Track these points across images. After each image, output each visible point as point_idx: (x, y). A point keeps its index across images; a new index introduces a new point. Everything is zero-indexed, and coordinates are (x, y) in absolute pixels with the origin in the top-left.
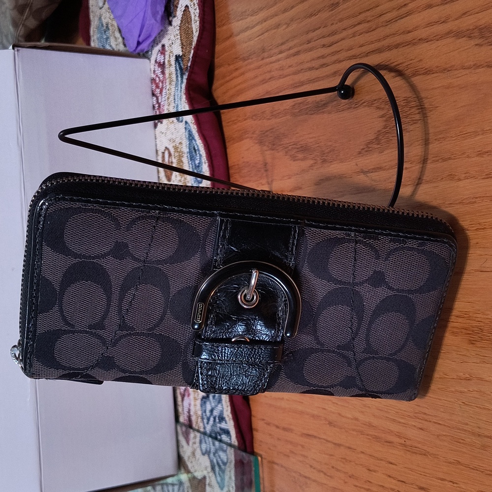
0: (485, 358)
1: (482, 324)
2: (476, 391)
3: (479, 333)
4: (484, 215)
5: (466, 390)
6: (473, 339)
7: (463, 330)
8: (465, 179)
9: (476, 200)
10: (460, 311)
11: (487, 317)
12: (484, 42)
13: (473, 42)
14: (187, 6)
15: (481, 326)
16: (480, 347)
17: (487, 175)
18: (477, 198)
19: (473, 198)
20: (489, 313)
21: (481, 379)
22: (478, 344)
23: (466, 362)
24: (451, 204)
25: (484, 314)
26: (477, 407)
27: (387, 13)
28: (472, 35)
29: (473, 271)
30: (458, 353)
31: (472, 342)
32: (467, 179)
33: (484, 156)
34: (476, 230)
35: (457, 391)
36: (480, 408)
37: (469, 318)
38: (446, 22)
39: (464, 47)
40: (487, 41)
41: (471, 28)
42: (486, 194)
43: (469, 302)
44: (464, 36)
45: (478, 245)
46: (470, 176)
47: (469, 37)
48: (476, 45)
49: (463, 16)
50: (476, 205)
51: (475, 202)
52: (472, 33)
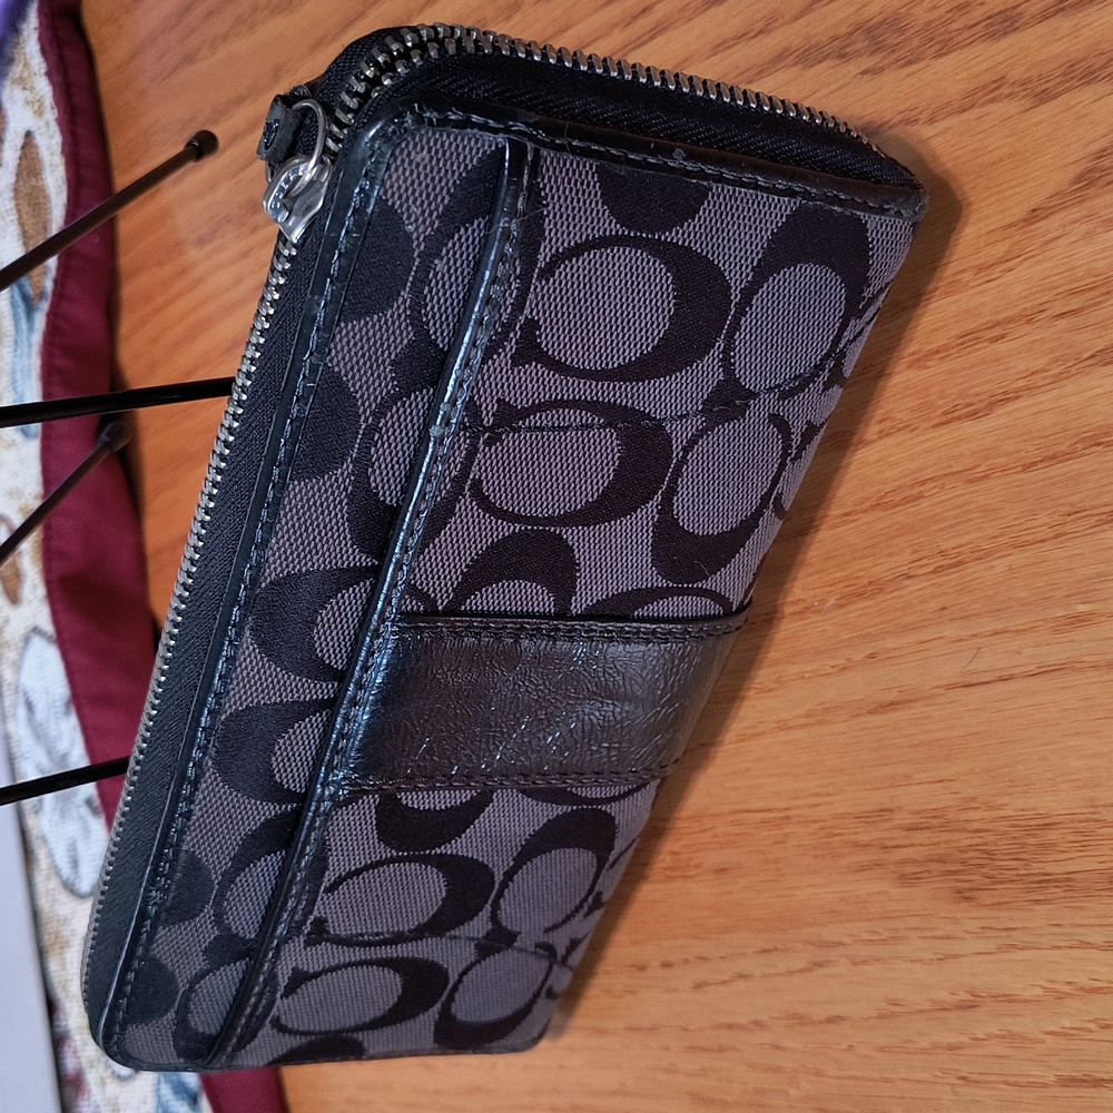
0: (1010, 933)
1: (989, 837)
2: (997, 1037)
3: (982, 866)
4: (952, 526)
5: (964, 1039)
6: (966, 885)
7: (935, 866)
8: (881, 438)
9: (922, 489)
10: (919, 813)
11: (1001, 813)
12: (887, 61)
13: (853, 68)
14: (28, 134)
15: (985, 844)
16: (992, 905)
17: (946, 413)
18: (923, 483)
19: (912, 486)
20: (1006, 800)
21: (1009, 999)
22: (986, 898)
23: (955, 957)
24: (847, 514)
25: (991, 808)
26: (1006, 1083)
27: (595, 40)
28: (848, 50)
29: (941, 691)
30: (929, 934)
31: (964, 896)
32: (888, 435)
33: (930, 363)
34: (934, 572)
35: (936, 1046)
36: (1017, 1085)
37: (947, 827)
38: (769, 31)
39: (830, 84)
40: (896, 55)
41: (843, 30)
42: (951, 466)
43: (940, 781)
44: (827, 57)
45: (946, 612)
46: (893, 427)
47: (841, 56)
48: (864, 73)
49: (814, 7)
50: (925, 503)
51: (920, 496)
52: (847, 46)
